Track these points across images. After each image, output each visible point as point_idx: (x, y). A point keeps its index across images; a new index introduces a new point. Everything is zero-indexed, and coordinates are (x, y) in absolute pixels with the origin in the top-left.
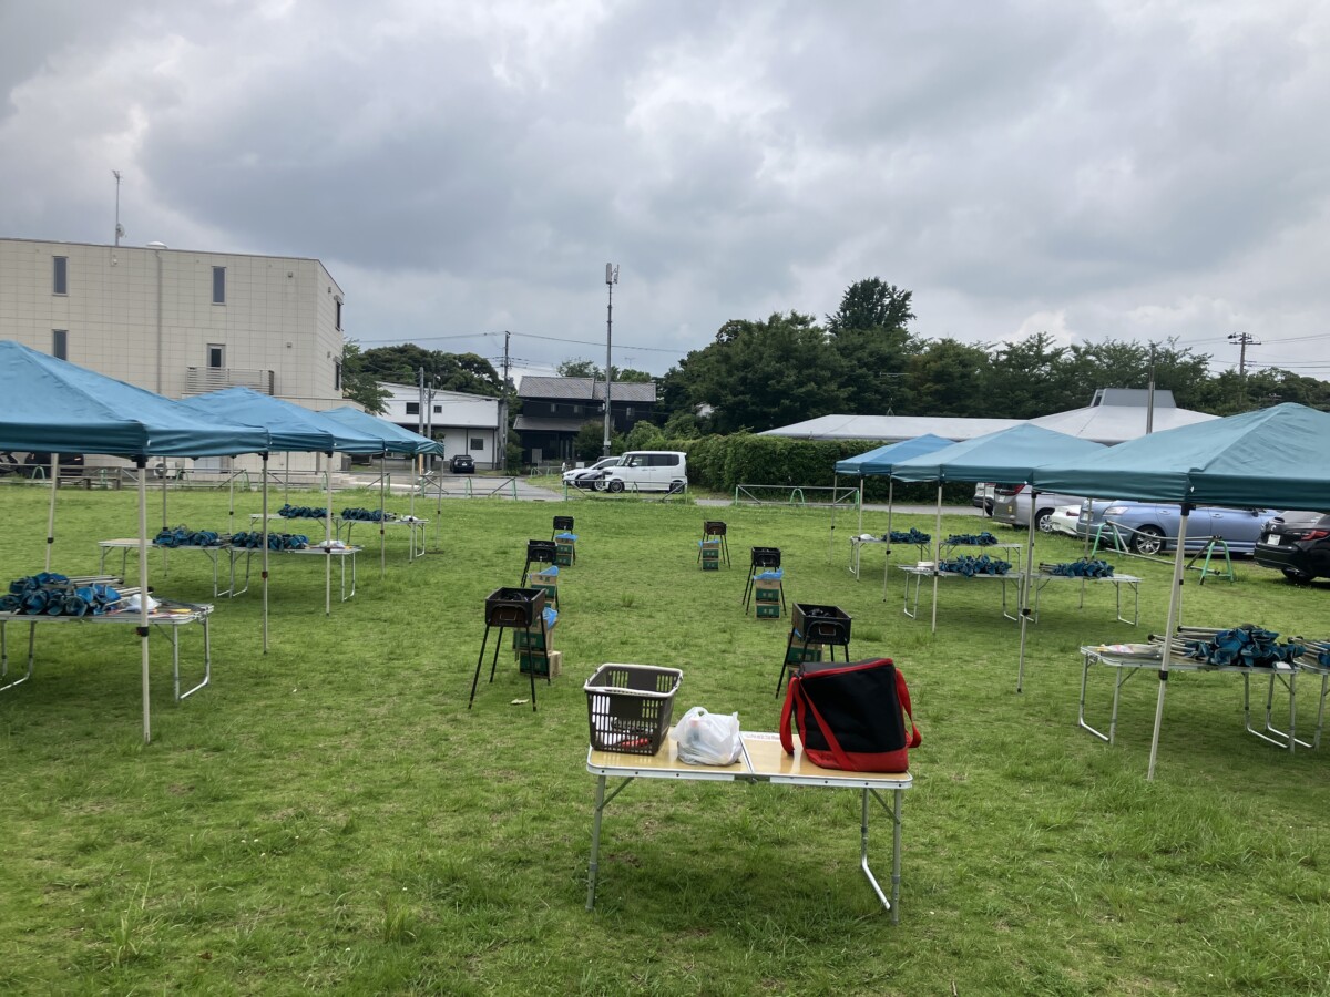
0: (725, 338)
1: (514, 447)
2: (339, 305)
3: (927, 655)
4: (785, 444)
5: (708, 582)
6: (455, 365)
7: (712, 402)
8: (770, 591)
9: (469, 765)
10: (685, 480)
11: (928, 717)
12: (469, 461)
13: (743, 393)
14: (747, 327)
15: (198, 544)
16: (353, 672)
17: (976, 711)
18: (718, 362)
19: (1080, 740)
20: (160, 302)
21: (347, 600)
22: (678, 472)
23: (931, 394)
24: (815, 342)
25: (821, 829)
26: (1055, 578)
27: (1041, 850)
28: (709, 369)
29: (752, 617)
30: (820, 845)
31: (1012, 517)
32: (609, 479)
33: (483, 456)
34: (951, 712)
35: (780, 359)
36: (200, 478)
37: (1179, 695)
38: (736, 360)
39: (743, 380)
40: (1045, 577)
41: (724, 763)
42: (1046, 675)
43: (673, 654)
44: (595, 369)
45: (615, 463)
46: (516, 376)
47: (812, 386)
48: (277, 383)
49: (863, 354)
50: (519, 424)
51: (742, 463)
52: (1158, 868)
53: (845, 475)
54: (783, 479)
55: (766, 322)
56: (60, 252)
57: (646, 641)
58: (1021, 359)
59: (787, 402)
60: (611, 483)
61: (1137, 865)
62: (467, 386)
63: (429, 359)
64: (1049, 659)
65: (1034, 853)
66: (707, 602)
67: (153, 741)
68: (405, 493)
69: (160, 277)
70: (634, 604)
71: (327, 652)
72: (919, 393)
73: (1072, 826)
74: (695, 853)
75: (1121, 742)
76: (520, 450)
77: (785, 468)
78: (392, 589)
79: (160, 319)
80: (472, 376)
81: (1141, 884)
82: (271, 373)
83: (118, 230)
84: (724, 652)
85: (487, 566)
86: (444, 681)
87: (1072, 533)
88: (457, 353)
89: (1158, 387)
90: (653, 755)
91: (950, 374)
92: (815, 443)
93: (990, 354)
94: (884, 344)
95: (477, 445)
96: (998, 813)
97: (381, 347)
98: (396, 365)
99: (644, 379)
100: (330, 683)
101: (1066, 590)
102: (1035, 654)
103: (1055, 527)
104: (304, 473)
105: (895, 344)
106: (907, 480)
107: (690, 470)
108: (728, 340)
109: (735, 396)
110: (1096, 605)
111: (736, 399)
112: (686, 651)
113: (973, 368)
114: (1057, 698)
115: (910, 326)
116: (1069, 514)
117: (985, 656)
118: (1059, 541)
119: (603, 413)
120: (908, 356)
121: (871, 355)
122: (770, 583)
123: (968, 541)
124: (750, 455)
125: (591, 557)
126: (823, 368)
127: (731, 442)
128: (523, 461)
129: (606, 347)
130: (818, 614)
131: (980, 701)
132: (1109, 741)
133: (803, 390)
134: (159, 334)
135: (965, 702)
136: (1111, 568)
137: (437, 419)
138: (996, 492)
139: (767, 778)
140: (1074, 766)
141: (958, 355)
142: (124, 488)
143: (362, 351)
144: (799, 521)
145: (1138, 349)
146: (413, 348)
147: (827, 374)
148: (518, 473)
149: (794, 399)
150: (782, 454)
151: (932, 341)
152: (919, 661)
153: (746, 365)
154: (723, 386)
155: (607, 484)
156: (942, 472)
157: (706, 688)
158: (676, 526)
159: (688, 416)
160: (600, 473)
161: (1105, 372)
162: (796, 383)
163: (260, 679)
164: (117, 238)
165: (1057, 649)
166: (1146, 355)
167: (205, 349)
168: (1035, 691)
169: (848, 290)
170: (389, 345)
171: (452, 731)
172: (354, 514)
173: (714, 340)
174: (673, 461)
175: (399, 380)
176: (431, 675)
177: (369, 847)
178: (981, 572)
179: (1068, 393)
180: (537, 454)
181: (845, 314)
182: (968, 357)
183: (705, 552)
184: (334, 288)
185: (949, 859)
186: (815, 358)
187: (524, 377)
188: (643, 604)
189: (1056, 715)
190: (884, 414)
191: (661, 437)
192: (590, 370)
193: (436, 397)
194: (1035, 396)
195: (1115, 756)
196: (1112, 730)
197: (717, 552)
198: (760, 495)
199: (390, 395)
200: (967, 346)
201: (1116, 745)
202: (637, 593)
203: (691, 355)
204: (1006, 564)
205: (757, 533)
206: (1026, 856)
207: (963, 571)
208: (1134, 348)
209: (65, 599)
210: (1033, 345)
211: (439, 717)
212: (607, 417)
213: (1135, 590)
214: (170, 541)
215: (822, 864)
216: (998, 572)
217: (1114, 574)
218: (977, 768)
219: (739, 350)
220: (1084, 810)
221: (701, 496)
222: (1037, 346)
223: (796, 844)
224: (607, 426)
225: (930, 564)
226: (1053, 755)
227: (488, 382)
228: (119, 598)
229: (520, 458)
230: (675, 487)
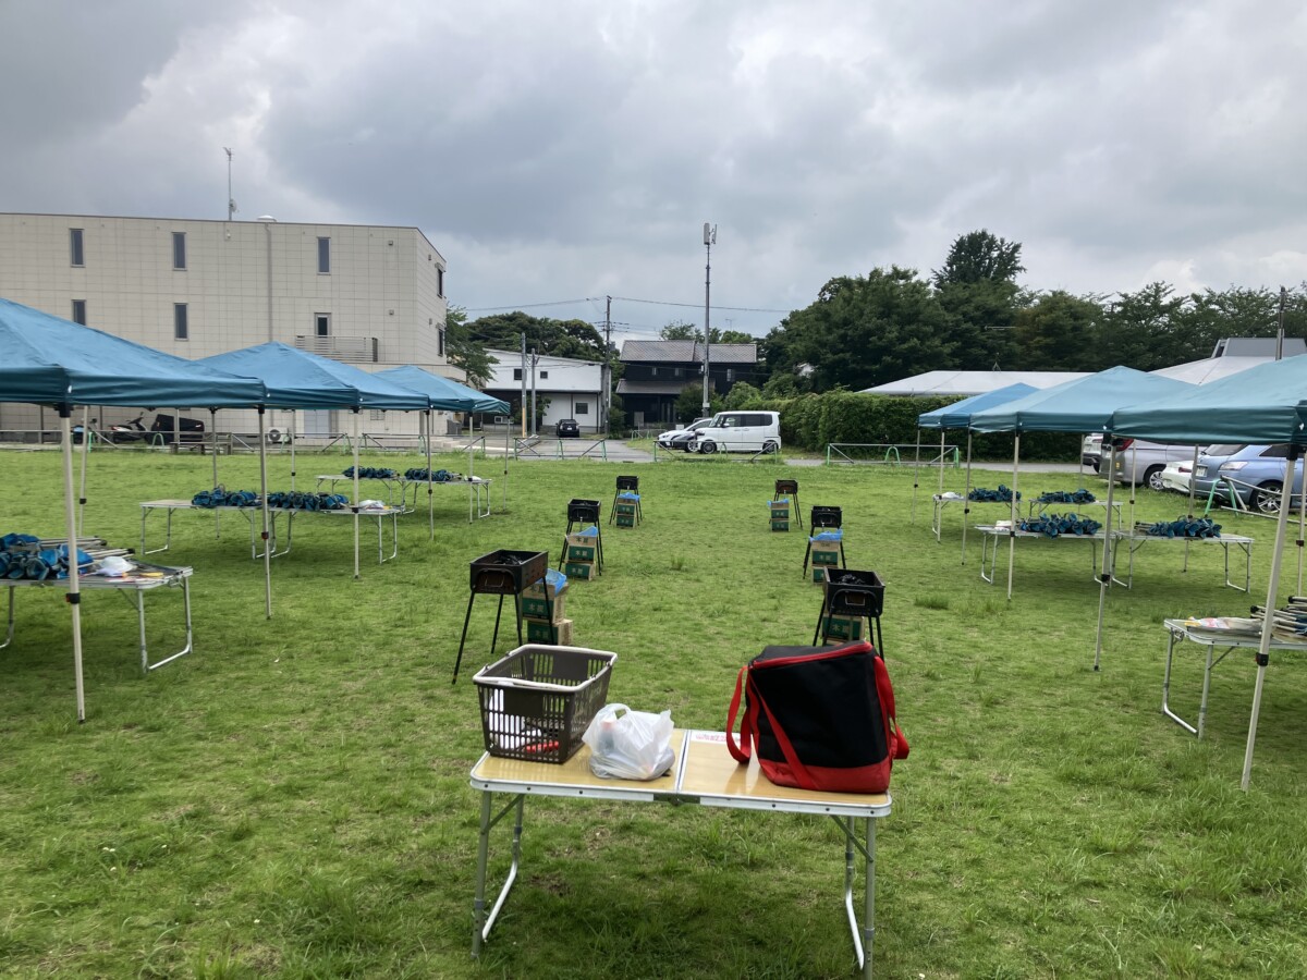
0: (828, 296)
1: (617, 411)
2: (440, 273)
3: (997, 625)
4: (882, 401)
5: (773, 544)
6: (562, 331)
7: (812, 362)
8: (828, 554)
9: (422, 753)
10: (778, 441)
11: (981, 699)
12: (574, 426)
13: (842, 351)
14: (846, 283)
15: (235, 505)
16: (348, 641)
17: (1039, 694)
18: (817, 320)
19: (1161, 730)
20: (270, 273)
21: (387, 562)
22: (771, 431)
23: (1040, 348)
24: (918, 296)
25: (810, 845)
26: (1151, 538)
27: (1086, 884)
28: (808, 328)
29: (809, 581)
30: (803, 869)
31: (1120, 474)
32: (701, 439)
33: (587, 421)
34: (1009, 694)
35: (882, 315)
36: (310, 442)
37: (1294, 675)
38: (836, 318)
39: (843, 338)
40: (1142, 538)
41: (644, 777)
42: (1132, 649)
43: (706, 622)
44: (697, 331)
45: (706, 425)
46: (618, 341)
47: (915, 341)
48: (380, 350)
49: (968, 308)
50: (622, 388)
51: (837, 422)
52: (1241, 916)
53: (926, 428)
54: (880, 438)
55: (866, 277)
56: (179, 228)
57: (682, 607)
58: (1138, 310)
59: (888, 359)
60: (703, 444)
61: (1214, 910)
62: (574, 352)
63: (537, 326)
64: (1138, 630)
65: (1077, 888)
66: (765, 564)
67: (89, 718)
68: (499, 456)
69: (269, 250)
70: (684, 567)
71: (333, 618)
72: (1028, 347)
73: (1132, 850)
74: (642, 876)
75: (1214, 735)
76: (623, 413)
77: (882, 425)
78: (437, 551)
79: (270, 290)
80: (579, 343)
81: (1215, 940)
82: (375, 340)
83: (231, 205)
84: (764, 620)
85: (547, 527)
86: (442, 651)
87: (1185, 490)
88: (564, 320)
89: (1289, 335)
90: (561, 763)
91: (1061, 327)
92: (913, 400)
93: (1104, 306)
94: (991, 298)
95: (582, 409)
96: (1039, 830)
97: (492, 315)
98: (505, 332)
99: (745, 340)
100: (319, 652)
101: (1170, 552)
102: (1123, 625)
103: (1166, 485)
104: (408, 437)
105: (1003, 297)
106: (984, 431)
107: (783, 430)
108: (831, 298)
109: (835, 353)
110: (1202, 568)
111: (836, 357)
112: (723, 619)
113: (1085, 321)
114: (1141, 677)
115: (1019, 280)
116: (1181, 470)
117: (1064, 627)
118: (1171, 498)
119: (702, 377)
120: (1016, 310)
121: (977, 308)
122: (828, 545)
123: (1061, 498)
124: (844, 413)
125: (660, 517)
126: (926, 324)
127: (825, 400)
128: (625, 425)
129: (705, 309)
130: (849, 581)
131: (1046, 680)
132: (1197, 734)
133: (906, 346)
134: (270, 305)
135: (1029, 682)
136: (1218, 528)
137: (542, 385)
138: (1103, 448)
139: (696, 799)
140: (1144, 767)
141: (1070, 307)
142: (235, 453)
143: (472, 319)
144: (890, 480)
145: (1267, 296)
146: (522, 315)
147: (930, 329)
148: (620, 436)
149: (896, 356)
150: (879, 412)
151: (1042, 293)
152: (985, 633)
153: (846, 322)
154: (823, 345)
155: (699, 445)
156: (1019, 420)
157: (731, 663)
158: (758, 486)
159: (787, 376)
160: (692, 434)
161: (1229, 321)
162: (898, 339)
163: (249, 646)
164: (230, 214)
165: (1149, 618)
166: (1276, 302)
167: (312, 318)
168: (1118, 668)
169: (954, 244)
170: (498, 313)
171: (424, 710)
172: (418, 474)
173: (817, 299)
174: (766, 421)
175: (508, 346)
176: (431, 644)
177: (254, 857)
178: (1066, 533)
179: (1188, 345)
180: (639, 417)
181: (952, 269)
182: (1080, 309)
183: (773, 512)
184: (434, 255)
185: (962, 894)
186: (918, 313)
187: (627, 341)
188: (695, 567)
189: (1136, 698)
190: (991, 370)
191: (759, 398)
192: (692, 333)
193: (539, 363)
194: (1153, 349)
195: (1202, 755)
196: (1201, 721)
197: (786, 512)
198: (855, 454)
199: (496, 362)
200: (1079, 297)
201: (1204, 739)
202: (691, 556)
203: (794, 315)
204: (1095, 523)
205: (843, 492)
206: (1066, 893)
207: (1047, 531)
208: (1262, 295)
209: (25, 561)
210: (1150, 296)
211: (417, 693)
212: (706, 378)
213: (1247, 551)
214: (206, 501)
215: (794, 896)
216: (1086, 532)
217: (1221, 535)
218: (1025, 766)
219: (839, 307)
220: (1153, 827)
221: (794, 456)
222: (1155, 297)
223: (772, 866)
224: (706, 388)
225: (1008, 523)
226: (1125, 751)
227: (594, 347)
228: (91, 561)
229: (623, 421)
230: (768, 448)
